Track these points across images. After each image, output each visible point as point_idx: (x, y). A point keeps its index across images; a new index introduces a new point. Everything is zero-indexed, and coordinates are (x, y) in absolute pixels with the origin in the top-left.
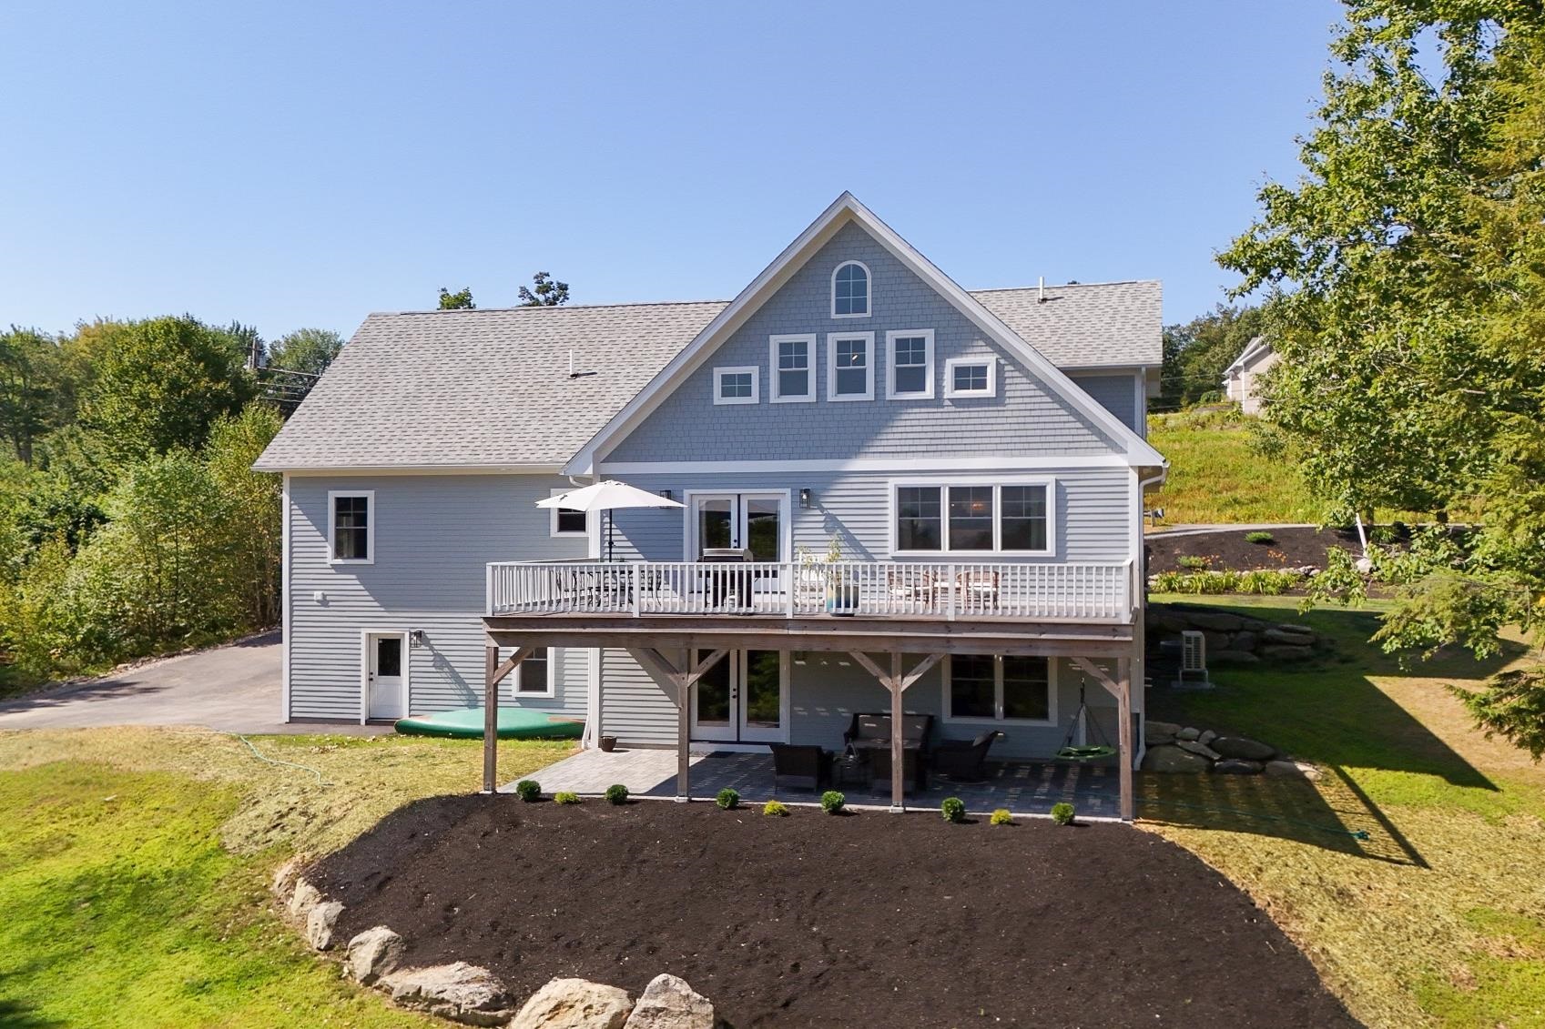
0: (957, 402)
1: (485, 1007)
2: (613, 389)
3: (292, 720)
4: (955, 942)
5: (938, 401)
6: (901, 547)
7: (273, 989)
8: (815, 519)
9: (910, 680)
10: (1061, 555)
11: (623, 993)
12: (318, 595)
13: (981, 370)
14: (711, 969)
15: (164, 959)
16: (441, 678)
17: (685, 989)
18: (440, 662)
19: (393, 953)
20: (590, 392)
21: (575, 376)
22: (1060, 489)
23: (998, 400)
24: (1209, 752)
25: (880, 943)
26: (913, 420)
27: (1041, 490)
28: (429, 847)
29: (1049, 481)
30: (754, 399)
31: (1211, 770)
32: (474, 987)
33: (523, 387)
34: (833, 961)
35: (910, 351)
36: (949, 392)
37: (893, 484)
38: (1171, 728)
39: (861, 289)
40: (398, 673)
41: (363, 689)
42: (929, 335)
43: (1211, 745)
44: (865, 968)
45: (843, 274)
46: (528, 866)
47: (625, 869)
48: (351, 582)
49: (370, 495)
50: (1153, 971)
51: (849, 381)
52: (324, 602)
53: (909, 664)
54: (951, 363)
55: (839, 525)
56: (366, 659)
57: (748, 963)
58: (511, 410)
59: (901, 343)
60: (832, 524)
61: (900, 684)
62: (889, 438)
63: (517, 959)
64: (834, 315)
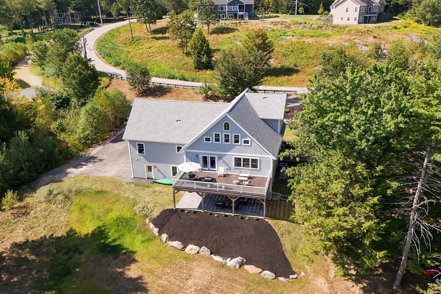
0: (244, 146)
1: (182, 249)
2: (185, 125)
3: (134, 177)
4: (240, 241)
5: (241, 145)
6: (235, 166)
7: (153, 243)
8: (221, 161)
9: (235, 200)
10: (260, 170)
11: (199, 247)
12: (136, 159)
13: (248, 141)
14: (209, 244)
15: (136, 236)
16: (159, 173)
17: (206, 249)
18: (159, 171)
19: (168, 238)
20: (181, 125)
21: (177, 121)
22: (260, 160)
23: (251, 146)
24: (281, 198)
25: (230, 240)
26: (237, 147)
27: (257, 160)
28: (169, 219)
29: (258, 158)
30: (211, 142)
31: (281, 200)
32: (180, 245)
33: (168, 123)
34: (224, 243)
35: (237, 137)
36: (243, 144)
37: (234, 157)
38: (275, 193)
39: (228, 126)
40: (151, 171)
41: (146, 173)
42: (240, 135)
43: (281, 196)
44: (228, 245)
45: (225, 124)
46: (183, 225)
47: (197, 226)
48: (142, 157)
49: (144, 144)
50: (263, 247)
51: (227, 141)
52: (138, 160)
53: (235, 198)
54: (243, 140)
55: (225, 162)
56: (146, 169)
57: (214, 243)
58: (167, 129)
59: (235, 136)
60: (224, 162)
61: (234, 200)
62: (233, 150)
63: (184, 241)
64: (224, 130)
